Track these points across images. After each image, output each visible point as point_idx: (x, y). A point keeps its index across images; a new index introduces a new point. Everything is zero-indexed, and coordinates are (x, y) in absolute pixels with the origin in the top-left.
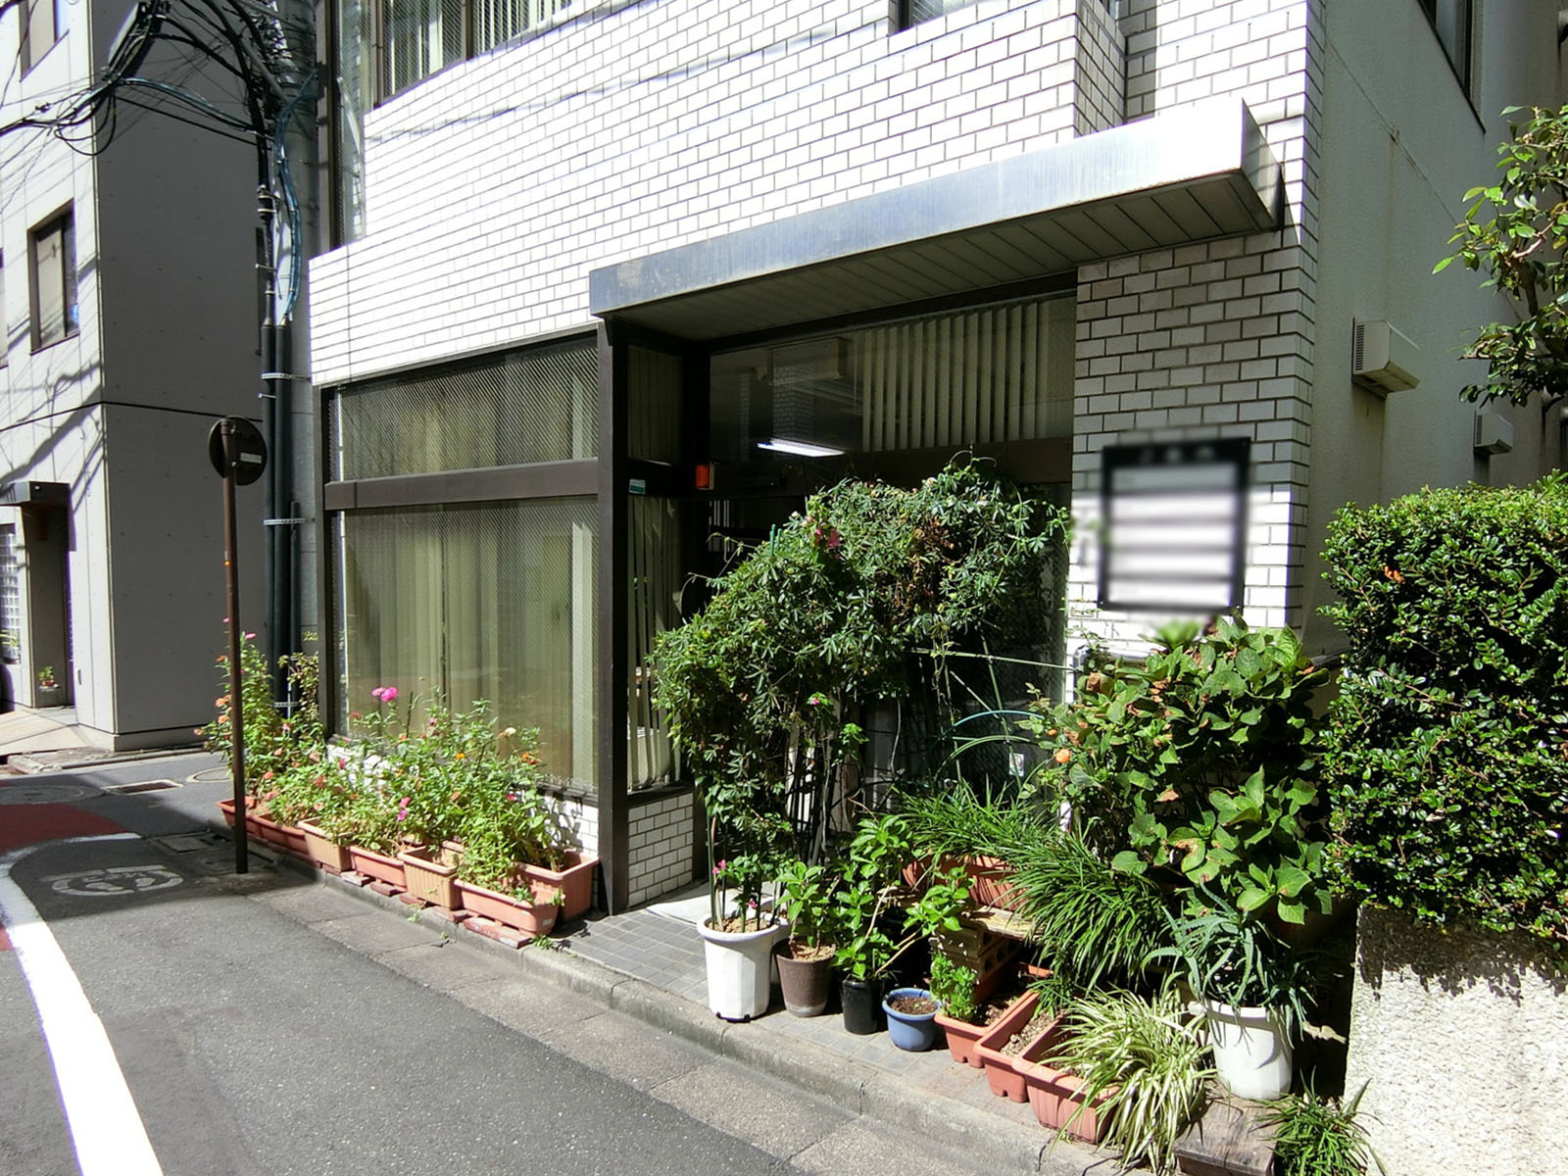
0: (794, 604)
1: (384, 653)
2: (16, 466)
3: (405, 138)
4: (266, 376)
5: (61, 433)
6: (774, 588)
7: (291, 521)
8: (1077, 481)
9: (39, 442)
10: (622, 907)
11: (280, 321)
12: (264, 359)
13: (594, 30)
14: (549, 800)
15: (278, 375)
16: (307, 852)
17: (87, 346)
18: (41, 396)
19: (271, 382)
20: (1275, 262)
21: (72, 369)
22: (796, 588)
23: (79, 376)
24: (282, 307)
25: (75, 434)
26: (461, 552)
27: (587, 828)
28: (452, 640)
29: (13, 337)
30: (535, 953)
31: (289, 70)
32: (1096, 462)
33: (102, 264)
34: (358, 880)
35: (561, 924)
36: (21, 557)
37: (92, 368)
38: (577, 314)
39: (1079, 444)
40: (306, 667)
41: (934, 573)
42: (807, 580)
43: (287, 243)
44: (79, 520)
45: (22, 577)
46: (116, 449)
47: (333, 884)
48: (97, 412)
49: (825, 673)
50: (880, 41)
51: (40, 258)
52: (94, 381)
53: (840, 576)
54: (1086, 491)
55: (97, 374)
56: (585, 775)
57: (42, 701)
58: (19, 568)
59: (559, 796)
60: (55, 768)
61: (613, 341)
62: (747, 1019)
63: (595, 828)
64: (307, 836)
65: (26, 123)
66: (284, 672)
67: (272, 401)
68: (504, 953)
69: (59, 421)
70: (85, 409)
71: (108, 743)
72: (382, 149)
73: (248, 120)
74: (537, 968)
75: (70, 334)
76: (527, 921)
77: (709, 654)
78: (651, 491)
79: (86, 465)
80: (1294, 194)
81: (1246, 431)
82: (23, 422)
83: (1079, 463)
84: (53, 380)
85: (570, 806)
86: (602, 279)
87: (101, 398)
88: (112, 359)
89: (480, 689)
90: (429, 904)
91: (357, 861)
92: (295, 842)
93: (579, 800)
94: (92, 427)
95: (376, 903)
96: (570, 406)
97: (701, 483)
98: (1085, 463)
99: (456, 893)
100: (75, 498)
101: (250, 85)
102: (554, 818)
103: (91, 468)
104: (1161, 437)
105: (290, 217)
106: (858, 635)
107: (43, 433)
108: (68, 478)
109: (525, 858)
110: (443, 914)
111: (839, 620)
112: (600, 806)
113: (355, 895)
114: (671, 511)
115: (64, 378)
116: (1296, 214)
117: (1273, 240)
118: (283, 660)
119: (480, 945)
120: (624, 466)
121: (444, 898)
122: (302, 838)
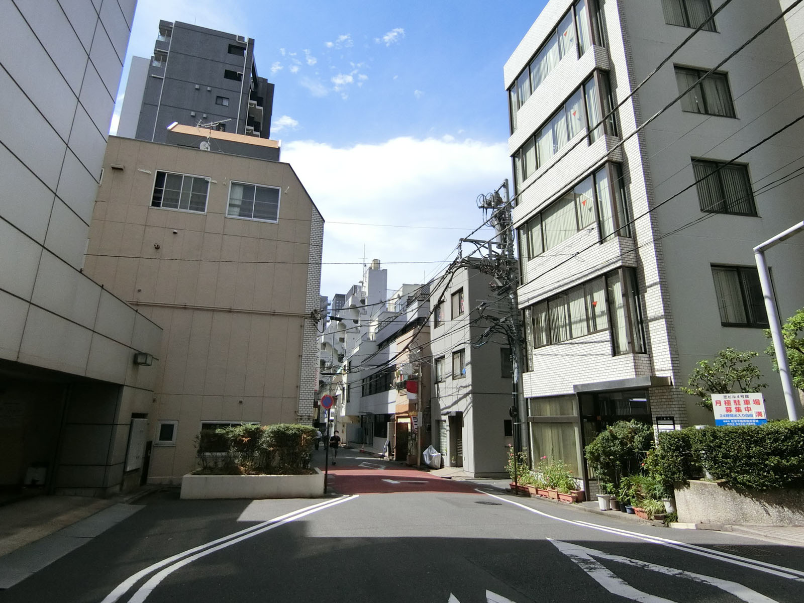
0: (606, 442)
1: (541, 451)
2: (447, 406)
3: (540, 356)
4: (513, 393)
5: (461, 399)
6: (602, 439)
7: (519, 423)
8: (653, 423)
9: (454, 400)
10: (589, 500)
11: (515, 382)
12: (512, 390)
13: (571, 346)
14: (574, 480)
15: (516, 393)
16: (529, 492)
17: (468, 380)
18: (455, 390)
19: (514, 394)
20: (672, 390)
21: (464, 385)
22: (606, 440)
23: (466, 387)
24: (515, 379)
25: (464, 399)
26: (555, 431)
27: (581, 484)
28: (554, 449)
29: (447, 376)
30: (573, 504)
31: (515, 333)
32: (655, 419)
33: (472, 363)
34: (540, 496)
35: (577, 500)
36: (448, 428)
37: (469, 386)
38: (571, 391)
39: (653, 416)
40: (524, 455)
41: (633, 437)
42: (608, 439)
43: (516, 366)
44: (465, 420)
45: (448, 433)
46: (476, 405)
47: (535, 497)
48: (470, 395)
49: (614, 453)
50: (610, 357)
51: (454, 358)
52: (470, 388)
53: (614, 437)
54: (655, 424)
55: (470, 387)
56: (581, 475)
57: (453, 465)
58: (447, 431)
59: (576, 479)
60: (464, 480)
61: (578, 396)
62: (605, 510)
63: (583, 484)
64: (529, 488)
65: (465, 343)
66: (519, 456)
67: (514, 398)
68: (567, 505)
69: (460, 396)
70: (467, 394)
71: (473, 475)
72: (536, 357)
73: (508, 343)
74: (573, 507)
75: (462, 376)
76: (571, 499)
77: (593, 449)
78: (588, 421)
79: (467, 407)
80: (673, 381)
81: (673, 415)
82: (449, 396)
83: (653, 419)
84: (458, 387)
85: (578, 480)
86: (575, 387)
87: (472, 392)
88: (474, 384)
89: (560, 458)
90: (553, 499)
91: (539, 492)
92: (526, 490)
93: (579, 479)
94: (469, 398)
95: (544, 500)
96: (572, 407)
97: (598, 419)
98: (654, 419)
99: (558, 495)
100: (464, 415)
101: (508, 336)
102: (575, 483)
103: (469, 408)
104: (663, 416)
105: (517, 362)
106: (617, 447)
107: (455, 399)
108: (462, 410)
109: (570, 489)
110: (556, 500)
111: (614, 445)
112: (583, 480)
113: (539, 499)
114: (593, 424)
115: (462, 387)
116: (673, 384)
117: (671, 387)
118: (519, 453)
119: (563, 504)
120: (582, 416)
121: (556, 496)
122: (528, 488)
